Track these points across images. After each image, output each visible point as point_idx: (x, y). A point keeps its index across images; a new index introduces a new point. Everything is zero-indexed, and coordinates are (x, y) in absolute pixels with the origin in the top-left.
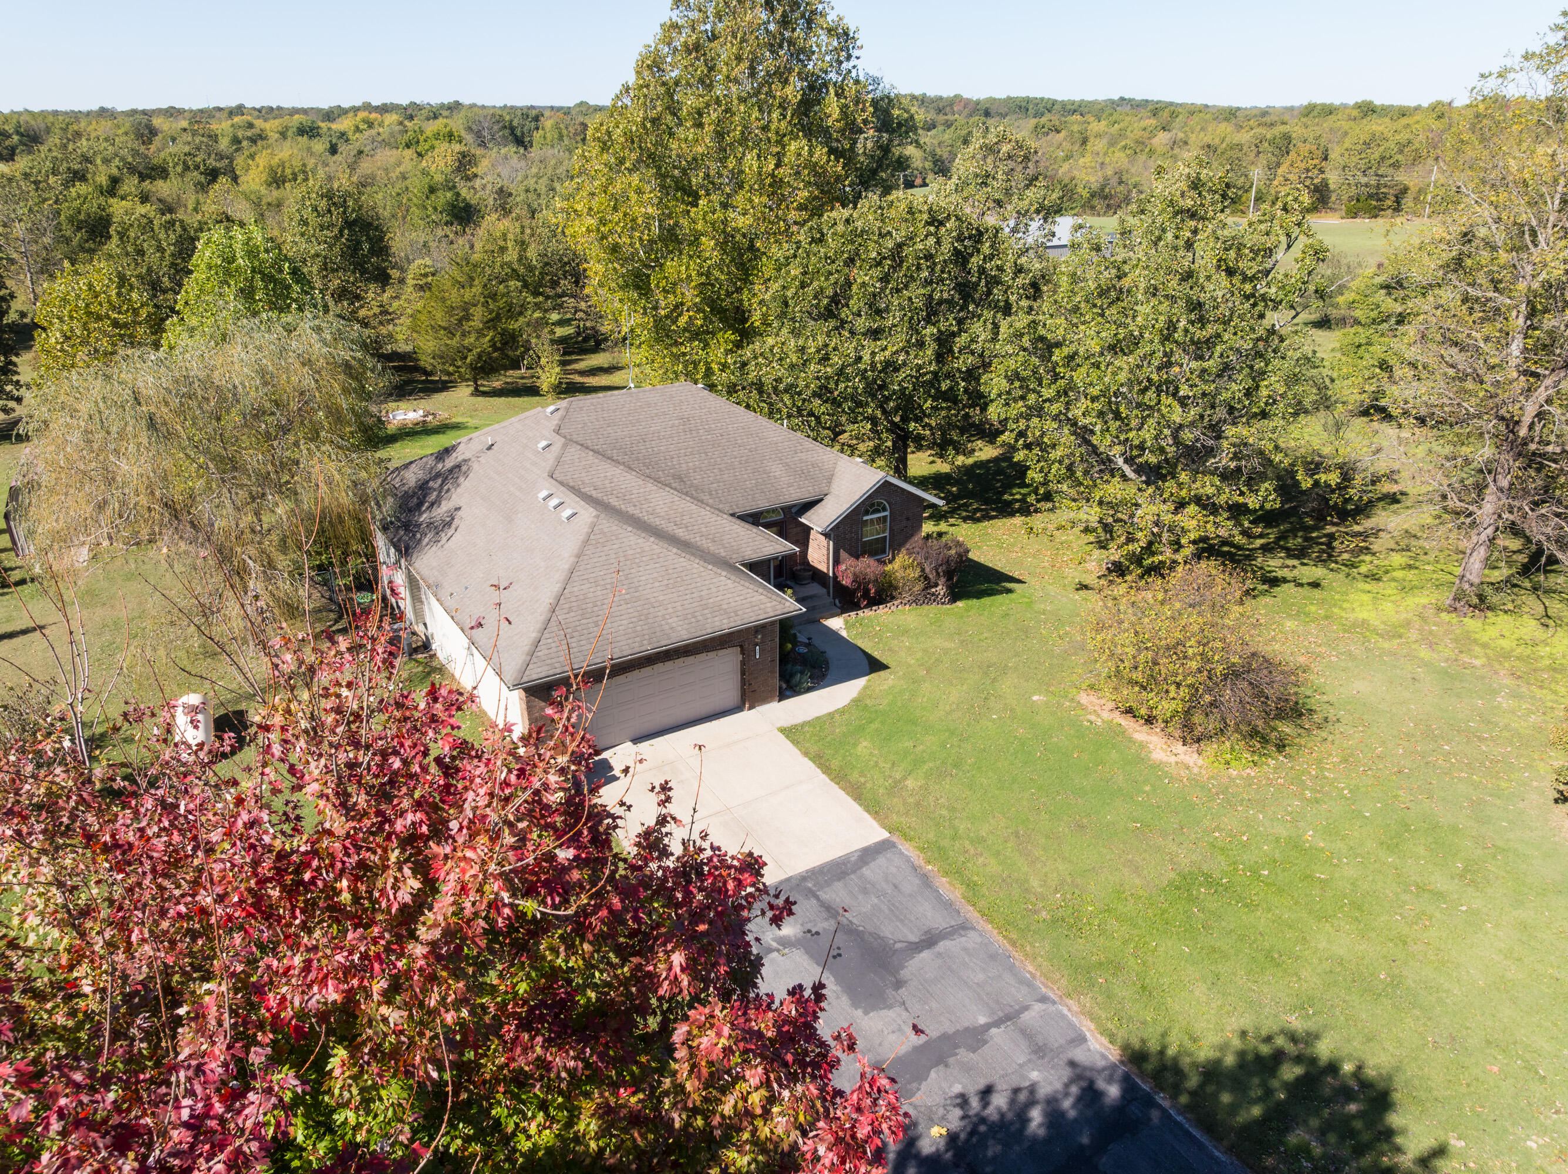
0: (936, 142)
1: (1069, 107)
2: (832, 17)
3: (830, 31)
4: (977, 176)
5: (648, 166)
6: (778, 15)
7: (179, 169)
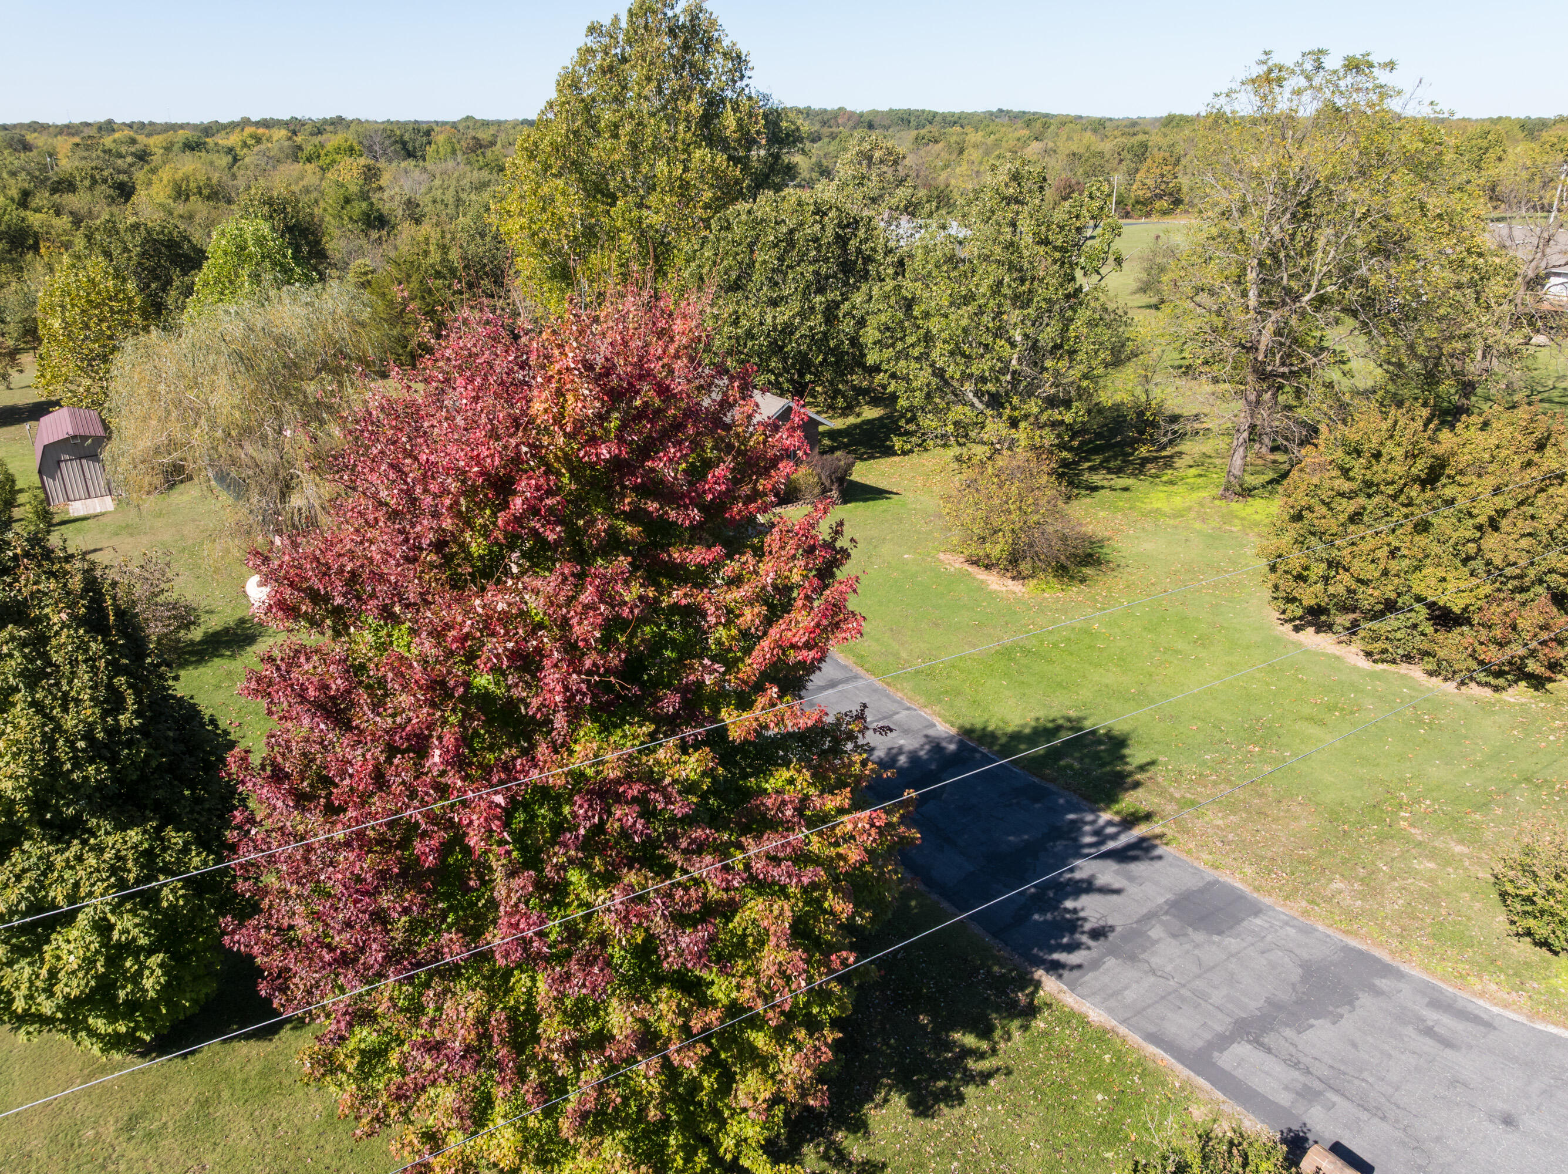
0: (822, 153)
1: (949, 119)
2: (726, 43)
3: (725, 54)
4: (854, 177)
5: (570, 172)
6: (680, 41)
7: (87, 183)
